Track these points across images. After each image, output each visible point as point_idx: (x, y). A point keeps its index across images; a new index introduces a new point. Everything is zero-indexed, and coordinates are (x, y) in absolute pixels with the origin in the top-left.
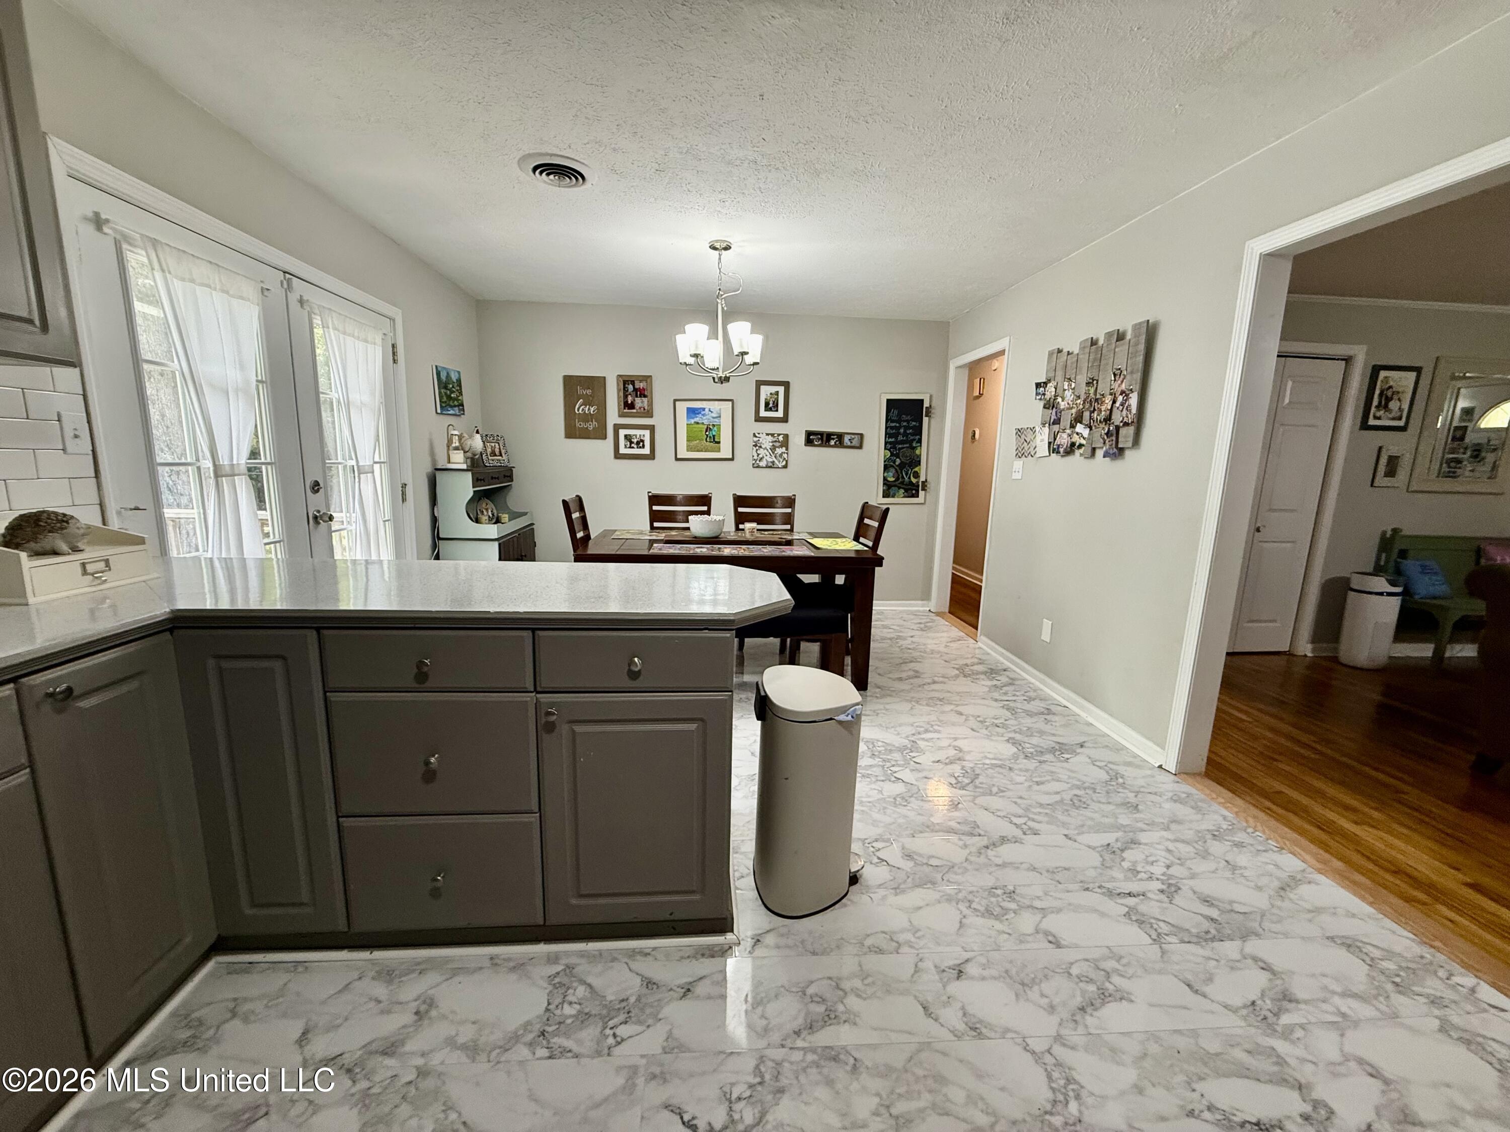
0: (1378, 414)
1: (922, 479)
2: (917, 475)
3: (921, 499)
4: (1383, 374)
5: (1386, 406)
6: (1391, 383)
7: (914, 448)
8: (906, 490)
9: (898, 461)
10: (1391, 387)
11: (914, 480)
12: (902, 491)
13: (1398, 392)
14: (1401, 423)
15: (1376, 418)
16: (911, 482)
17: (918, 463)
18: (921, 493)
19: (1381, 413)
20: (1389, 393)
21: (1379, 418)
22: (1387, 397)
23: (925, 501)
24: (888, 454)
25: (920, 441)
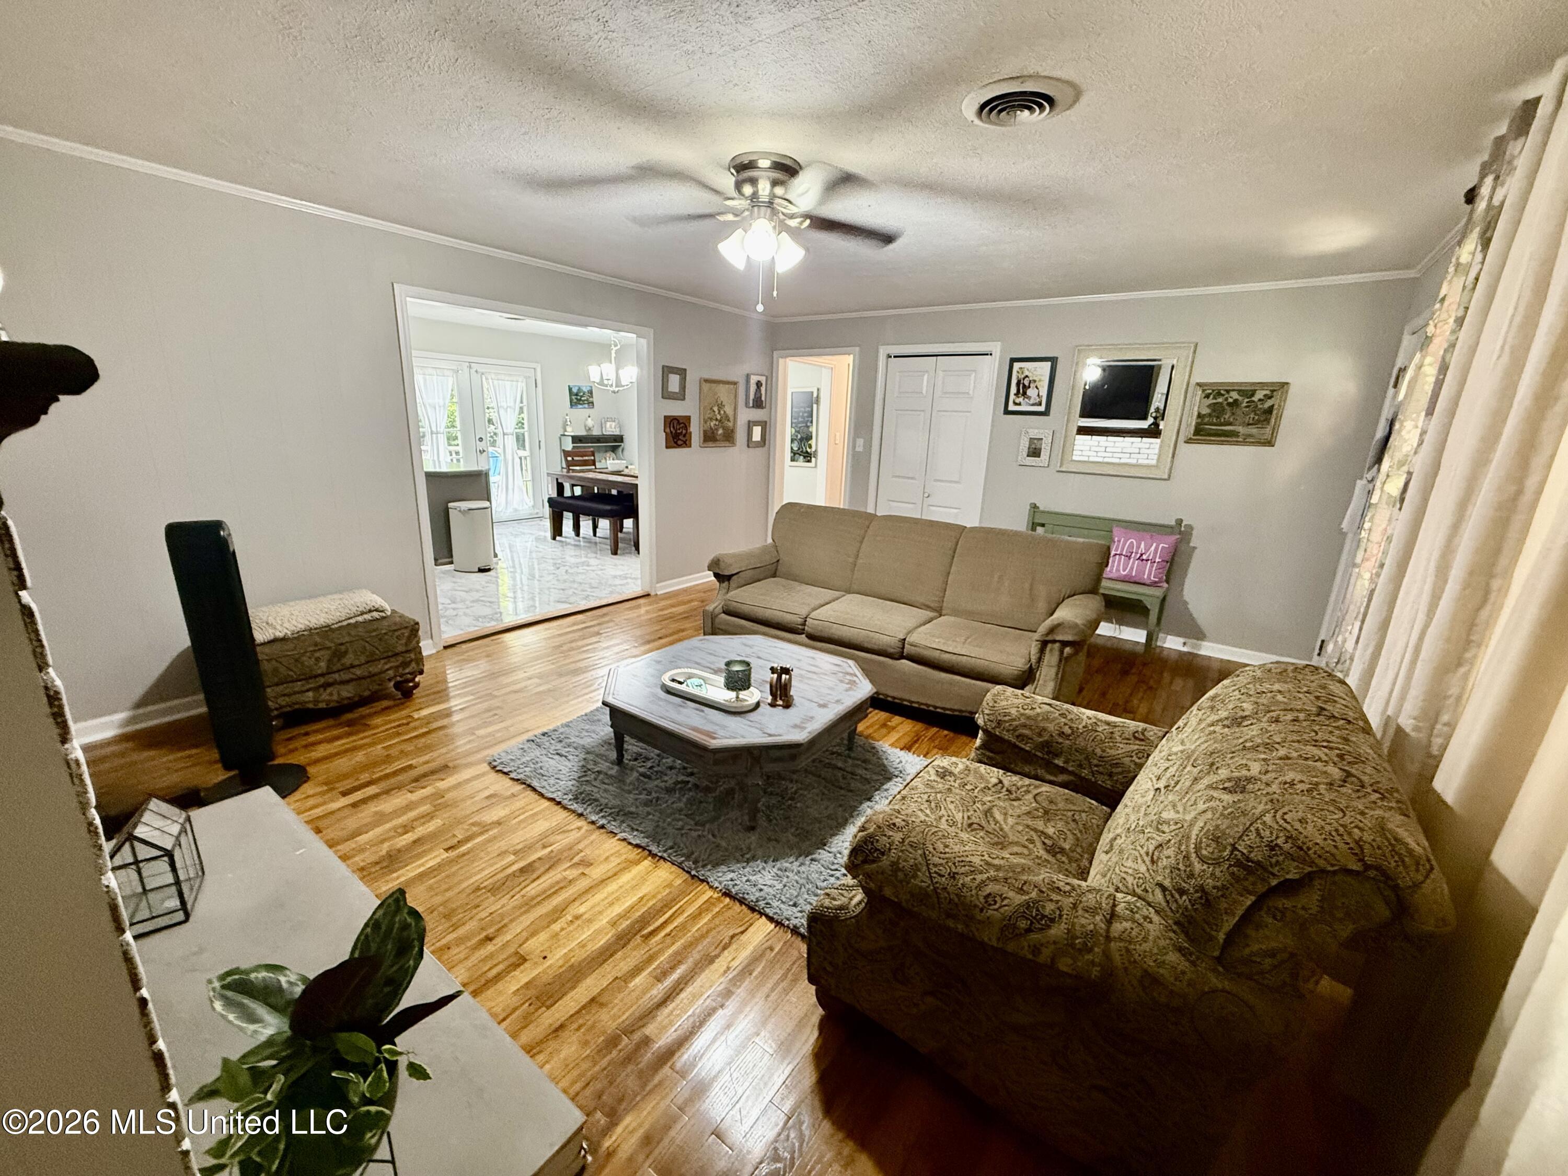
0: (1017, 401)
1: (813, 449)
2: (810, 447)
3: (812, 464)
4: (1017, 366)
5: (1024, 394)
6: (1026, 373)
7: (808, 427)
8: (805, 457)
9: (799, 436)
10: (1027, 376)
11: (809, 450)
12: (802, 457)
13: (1035, 381)
14: (1042, 408)
15: (1015, 404)
16: (807, 452)
17: (811, 438)
18: (813, 459)
19: (1020, 400)
20: (1026, 383)
21: (1019, 404)
22: (1024, 386)
23: (816, 466)
24: (793, 430)
25: (812, 422)
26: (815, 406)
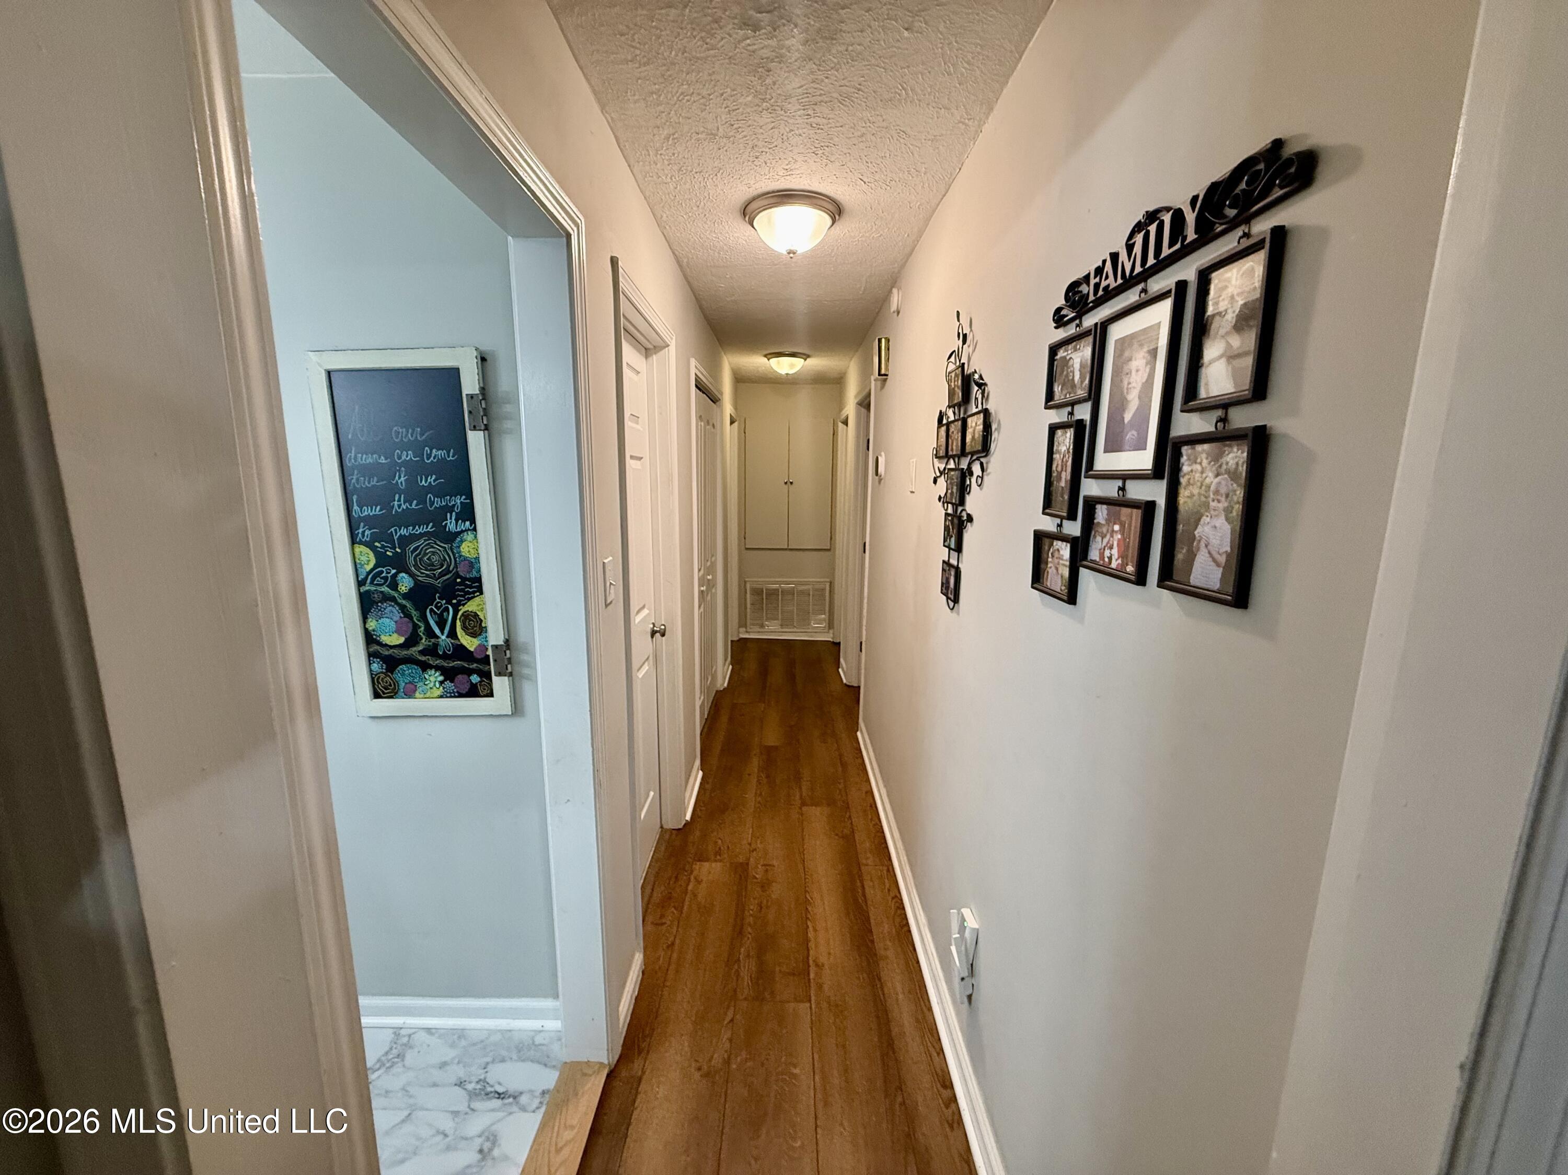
1: (495, 636)
2: (476, 626)
3: (499, 701)
7: (452, 538)
8: (449, 675)
9: (405, 583)
11: (470, 643)
12: (434, 677)
16: (461, 652)
17: (475, 586)
18: (500, 684)
23: (517, 709)
24: (368, 559)
25: (468, 513)
26: (476, 440)
